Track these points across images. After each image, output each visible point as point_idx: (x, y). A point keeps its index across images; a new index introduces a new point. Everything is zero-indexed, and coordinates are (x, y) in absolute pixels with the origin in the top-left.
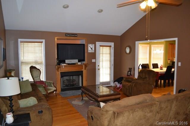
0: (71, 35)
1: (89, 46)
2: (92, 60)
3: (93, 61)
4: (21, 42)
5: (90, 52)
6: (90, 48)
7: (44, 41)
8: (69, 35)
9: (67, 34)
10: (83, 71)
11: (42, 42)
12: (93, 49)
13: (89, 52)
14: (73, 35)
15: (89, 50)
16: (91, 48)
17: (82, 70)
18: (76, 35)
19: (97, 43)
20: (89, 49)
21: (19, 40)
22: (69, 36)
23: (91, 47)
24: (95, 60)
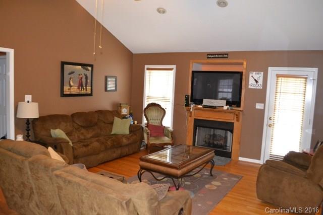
0: (217, 56)
1: (251, 75)
2: (257, 104)
3: (259, 106)
4: (148, 69)
5: (253, 88)
6: (253, 80)
7: (174, 67)
8: (213, 56)
9: (210, 55)
10: (233, 123)
11: (171, 69)
12: (261, 82)
13: (250, 87)
14: (220, 55)
15: (250, 83)
16: (255, 80)
17: (233, 121)
18: (226, 54)
19: (270, 69)
20: (251, 81)
21: (146, 67)
22: (213, 58)
23: (256, 77)
24: (263, 104)
